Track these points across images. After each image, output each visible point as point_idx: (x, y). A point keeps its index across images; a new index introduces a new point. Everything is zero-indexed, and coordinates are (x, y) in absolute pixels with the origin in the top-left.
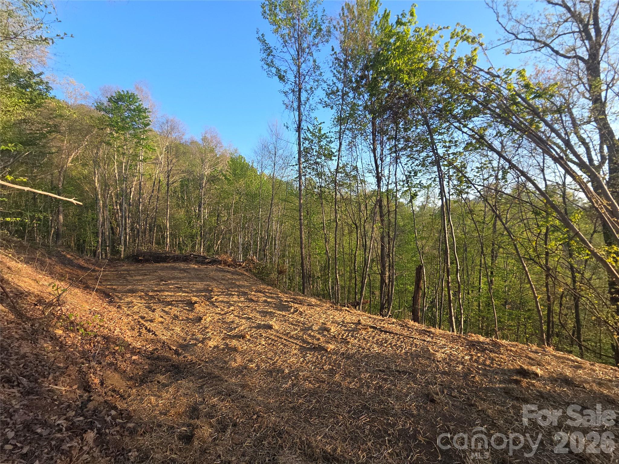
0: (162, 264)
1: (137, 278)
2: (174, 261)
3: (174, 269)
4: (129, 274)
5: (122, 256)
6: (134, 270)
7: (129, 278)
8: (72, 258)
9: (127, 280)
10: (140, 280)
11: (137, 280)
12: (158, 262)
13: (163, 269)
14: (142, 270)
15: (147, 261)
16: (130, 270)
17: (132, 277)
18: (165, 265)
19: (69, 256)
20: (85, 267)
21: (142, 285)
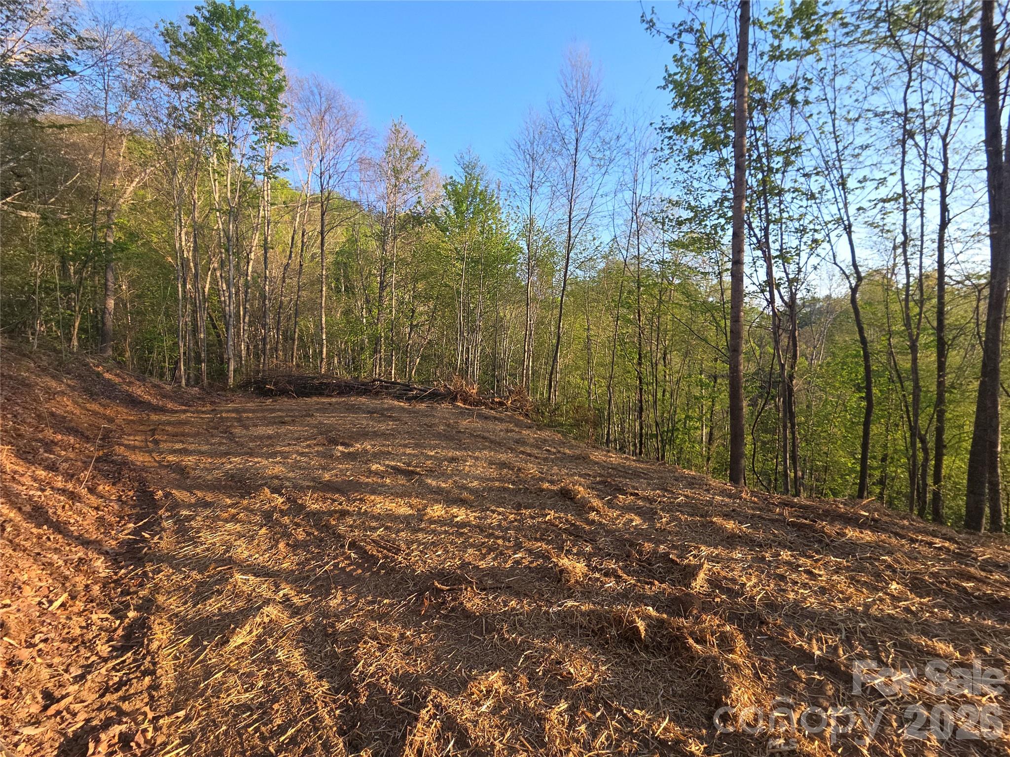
0: (315, 399)
1: (262, 430)
2: (341, 394)
3: (352, 409)
4: (239, 420)
5: (231, 381)
6: (253, 411)
7: (238, 431)
8: (117, 380)
9: (232, 437)
10: (269, 437)
11: (261, 438)
12: (308, 395)
13: (323, 410)
14: (273, 411)
15: (284, 392)
16: (245, 411)
17: (246, 428)
18: (326, 400)
19: (107, 376)
20: (141, 402)
21: (274, 455)
